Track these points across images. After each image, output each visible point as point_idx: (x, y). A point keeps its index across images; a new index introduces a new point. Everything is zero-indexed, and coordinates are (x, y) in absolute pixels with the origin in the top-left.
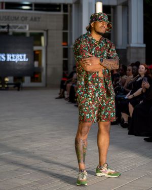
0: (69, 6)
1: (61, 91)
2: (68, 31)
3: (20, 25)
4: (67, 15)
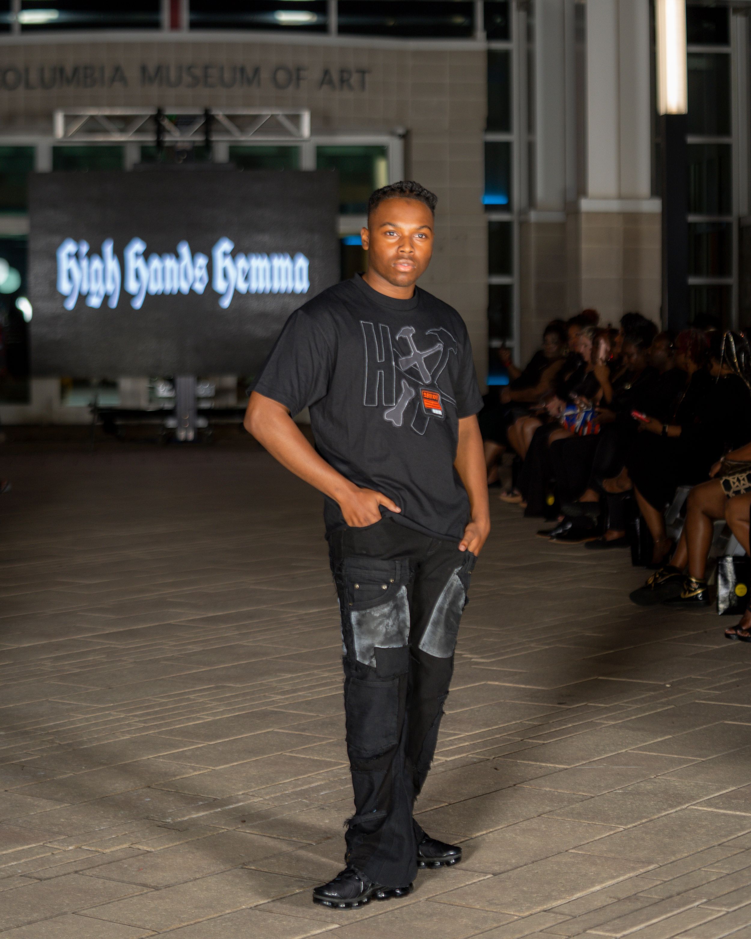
0: (514, 5)
2: (513, 137)
3: (267, 112)
4: (506, 56)
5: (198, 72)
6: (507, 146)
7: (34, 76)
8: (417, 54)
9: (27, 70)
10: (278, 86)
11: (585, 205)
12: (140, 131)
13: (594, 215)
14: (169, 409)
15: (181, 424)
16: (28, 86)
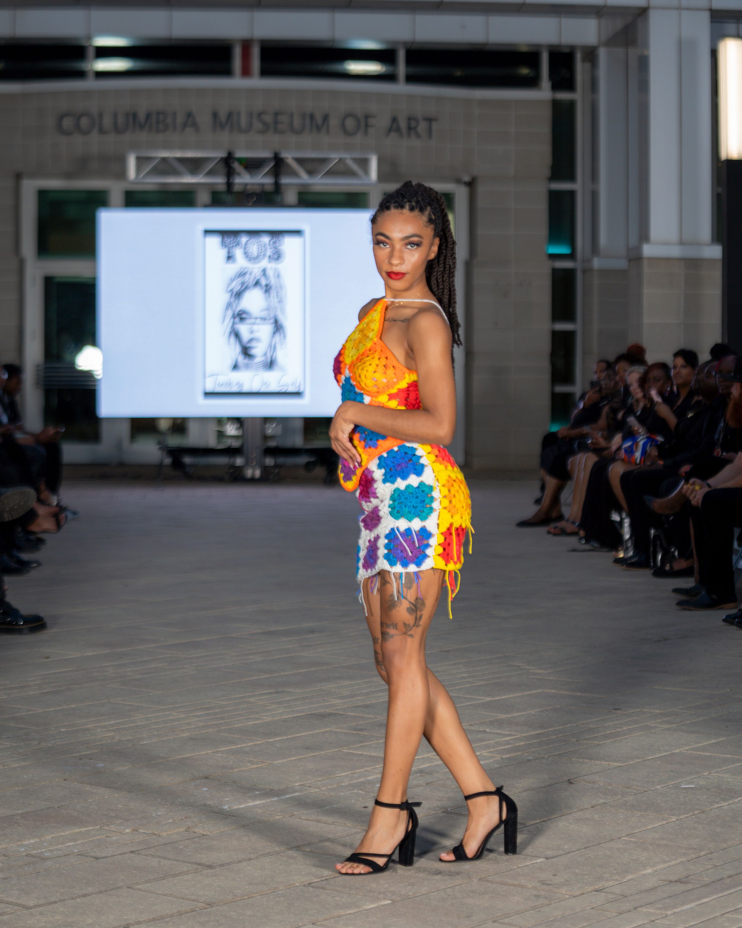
0: (579, 56)
1: (543, 488)
2: (577, 186)
3: (335, 156)
4: (571, 105)
5: (268, 119)
6: (572, 194)
7: (107, 121)
8: (483, 103)
9: (101, 115)
10: (347, 133)
11: (648, 250)
12: (210, 173)
13: (656, 260)
14: (236, 447)
15: (247, 463)
16: (102, 131)
